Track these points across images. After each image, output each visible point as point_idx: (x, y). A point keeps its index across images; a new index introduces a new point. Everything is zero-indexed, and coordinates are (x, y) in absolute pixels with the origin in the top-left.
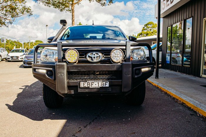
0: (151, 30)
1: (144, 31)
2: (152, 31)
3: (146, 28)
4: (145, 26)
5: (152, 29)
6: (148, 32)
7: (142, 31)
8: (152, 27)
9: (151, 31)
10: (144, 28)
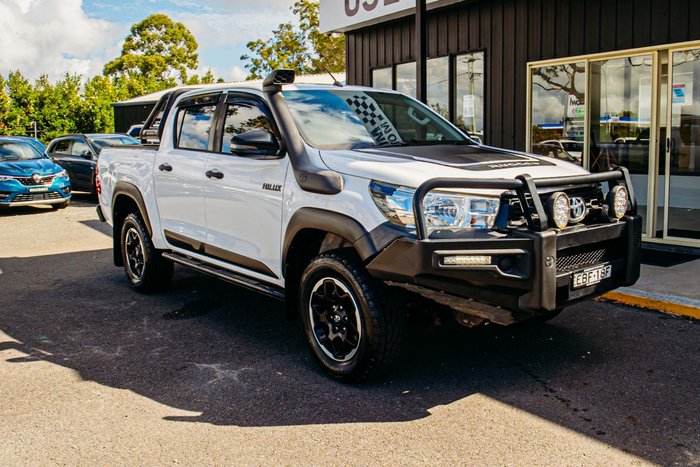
0: (159, 49)
1: (132, 52)
2: (166, 54)
3: (137, 39)
4: (133, 31)
5: (166, 47)
6: (151, 59)
7: (124, 53)
8: (164, 39)
9: (163, 54)
10: (129, 39)
